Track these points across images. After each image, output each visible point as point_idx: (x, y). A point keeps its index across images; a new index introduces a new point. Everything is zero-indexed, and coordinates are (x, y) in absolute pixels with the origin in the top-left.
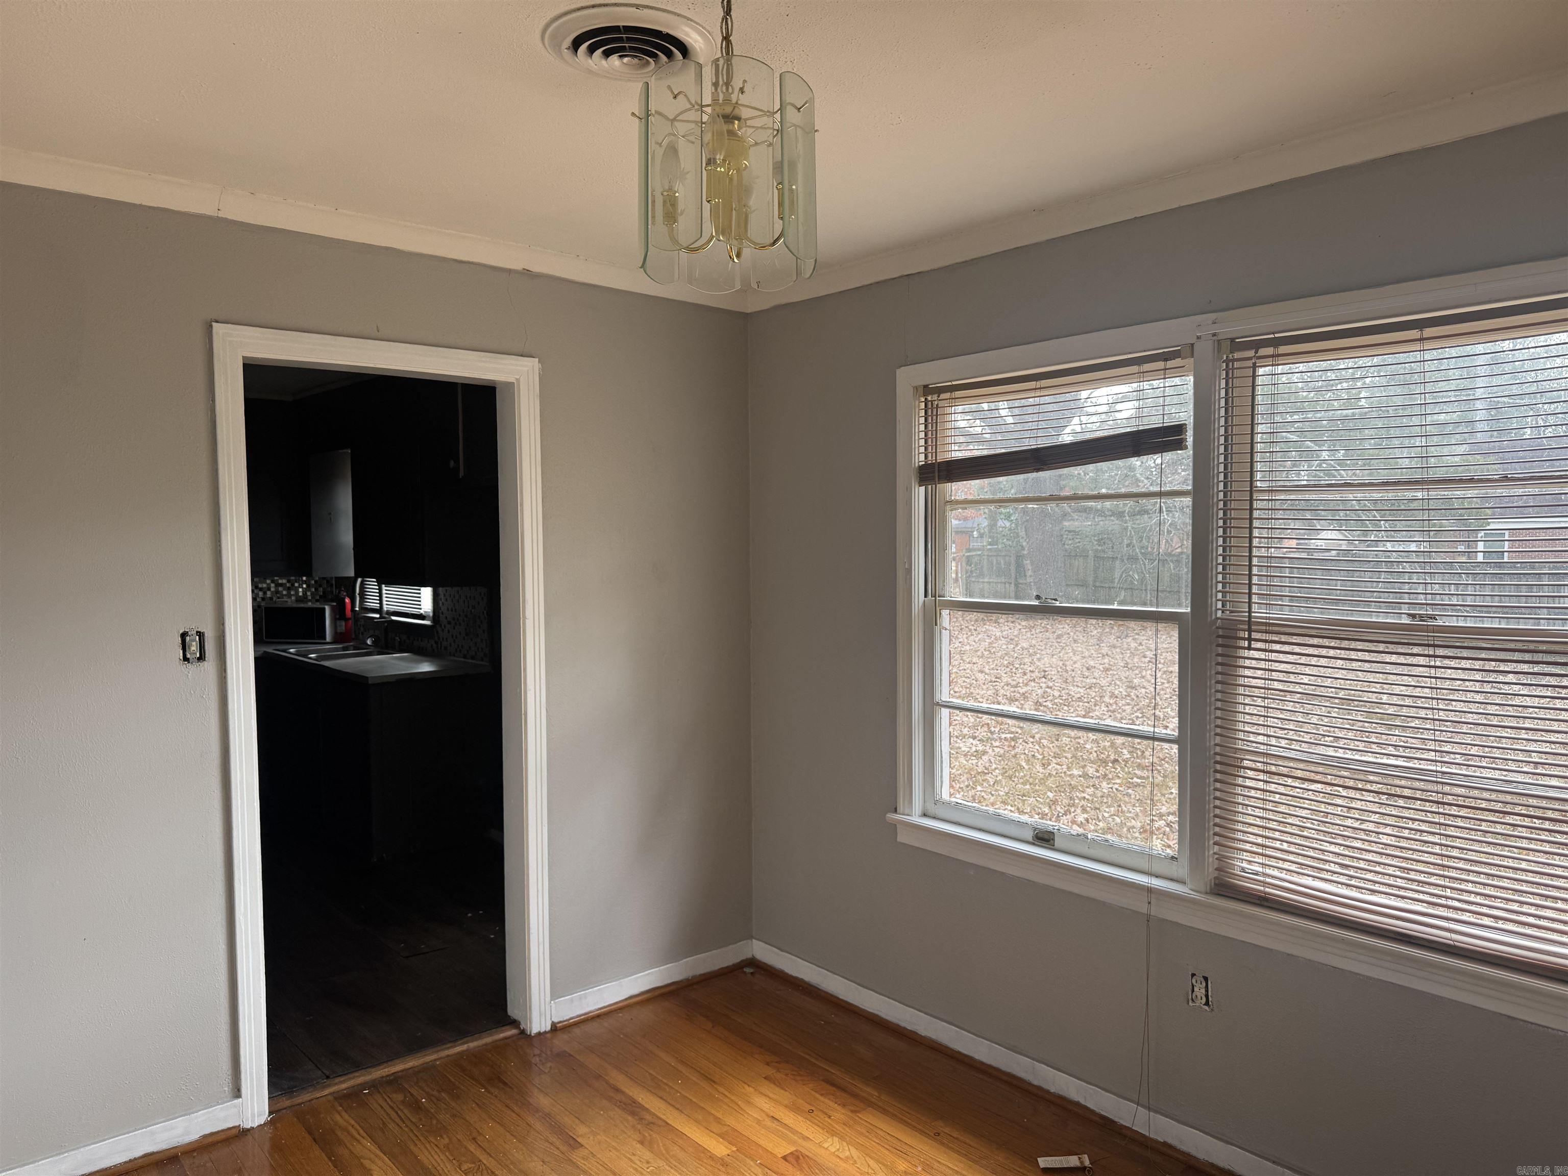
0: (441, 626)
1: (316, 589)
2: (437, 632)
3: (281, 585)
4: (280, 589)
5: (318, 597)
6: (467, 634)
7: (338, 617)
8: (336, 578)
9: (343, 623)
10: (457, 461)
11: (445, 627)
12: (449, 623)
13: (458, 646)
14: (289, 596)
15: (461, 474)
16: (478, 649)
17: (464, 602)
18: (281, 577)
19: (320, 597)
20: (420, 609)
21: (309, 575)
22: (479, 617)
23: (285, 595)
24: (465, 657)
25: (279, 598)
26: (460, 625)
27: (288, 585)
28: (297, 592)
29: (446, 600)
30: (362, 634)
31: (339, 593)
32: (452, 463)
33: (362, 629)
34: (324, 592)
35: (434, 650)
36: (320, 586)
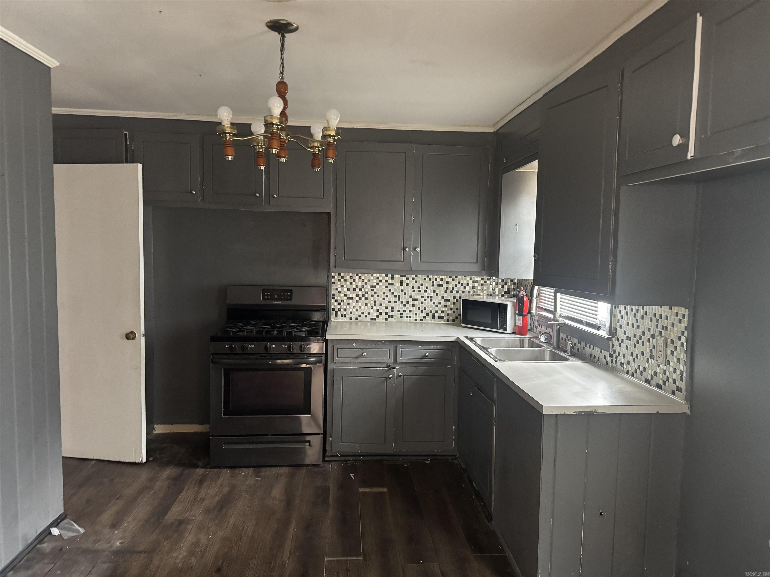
0: (618, 340)
1: (503, 287)
2: (613, 346)
3: (477, 282)
4: (476, 285)
5: (503, 293)
6: (652, 357)
7: (517, 312)
8: (518, 280)
9: (521, 318)
10: (685, 135)
11: (623, 342)
12: (629, 339)
13: (639, 366)
14: (482, 291)
15: (690, 154)
16: (668, 379)
17: (651, 320)
18: (477, 276)
19: (505, 292)
20: (596, 319)
21: (497, 276)
22: (673, 342)
23: (479, 290)
24: (647, 381)
25: (474, 292)
26: (643, 343)
27: (482, 282)
28: (488, 288)
29: (627, 313)
30: (536, 327)
31: (519, 292)
32: (677, 140)
33: (536, 324)
34: (508, 289)
35: (607, 362)
36: (506, 284)
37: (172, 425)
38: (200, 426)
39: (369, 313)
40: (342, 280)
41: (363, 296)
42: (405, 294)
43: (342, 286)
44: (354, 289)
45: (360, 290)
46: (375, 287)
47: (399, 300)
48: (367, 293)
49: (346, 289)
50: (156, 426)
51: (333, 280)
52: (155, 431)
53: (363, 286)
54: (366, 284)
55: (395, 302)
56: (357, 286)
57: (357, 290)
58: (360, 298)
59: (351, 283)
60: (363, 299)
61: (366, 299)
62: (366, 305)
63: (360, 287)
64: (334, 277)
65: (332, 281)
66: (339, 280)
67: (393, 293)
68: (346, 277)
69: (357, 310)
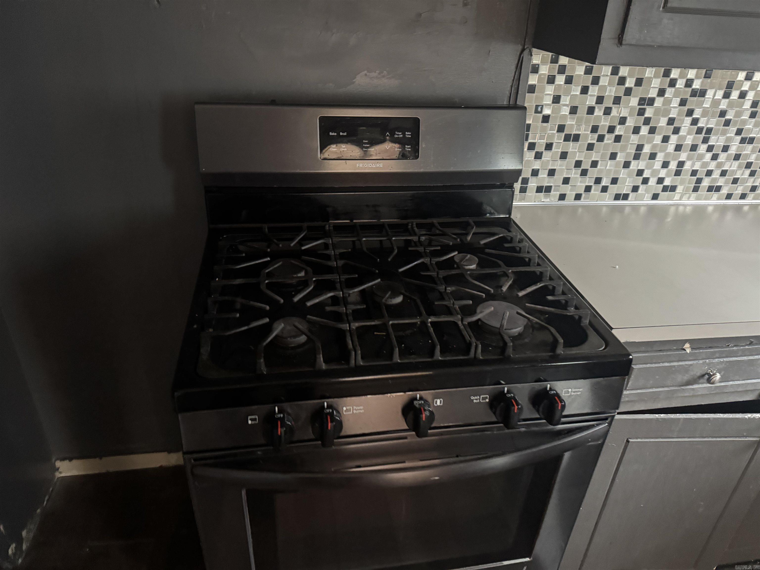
37: (101, 458)
38: (172, 454)
39: (614, 181)
40: (560, 80)
41: (611, 129)
42: (727, 123)
43: (557, 99)
44: (591, 110)
45: (607, 111)
46: (651, 102)
47: (705, 140)
48: (623, 121)
49: (566, 111)
50: (58, 464)
51: (533, 80)
52: (61, 473)
53: (617, 100)
54: (628, 92)
55: (694, 148)
56: (600, 100)
57: (599, 112)
58: (601, 138)
59: (585, 90)
60: (609, 139)
61: (618, 139)
62: (613, 156)
63: (608, 103)
64: (535, 69)
65: (531, 82)
66: (551, 80)
67: (695, 122)
68: (574, 69)
69: (584, 173)
